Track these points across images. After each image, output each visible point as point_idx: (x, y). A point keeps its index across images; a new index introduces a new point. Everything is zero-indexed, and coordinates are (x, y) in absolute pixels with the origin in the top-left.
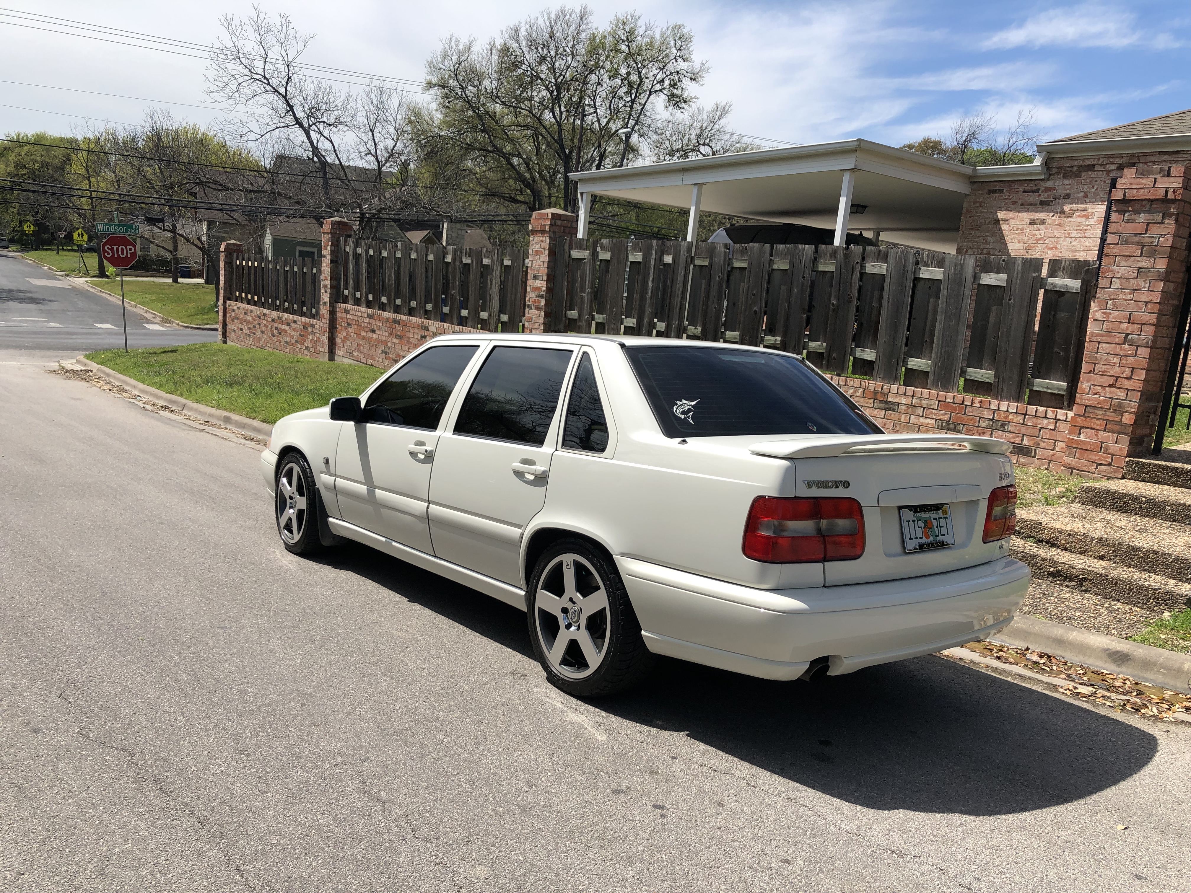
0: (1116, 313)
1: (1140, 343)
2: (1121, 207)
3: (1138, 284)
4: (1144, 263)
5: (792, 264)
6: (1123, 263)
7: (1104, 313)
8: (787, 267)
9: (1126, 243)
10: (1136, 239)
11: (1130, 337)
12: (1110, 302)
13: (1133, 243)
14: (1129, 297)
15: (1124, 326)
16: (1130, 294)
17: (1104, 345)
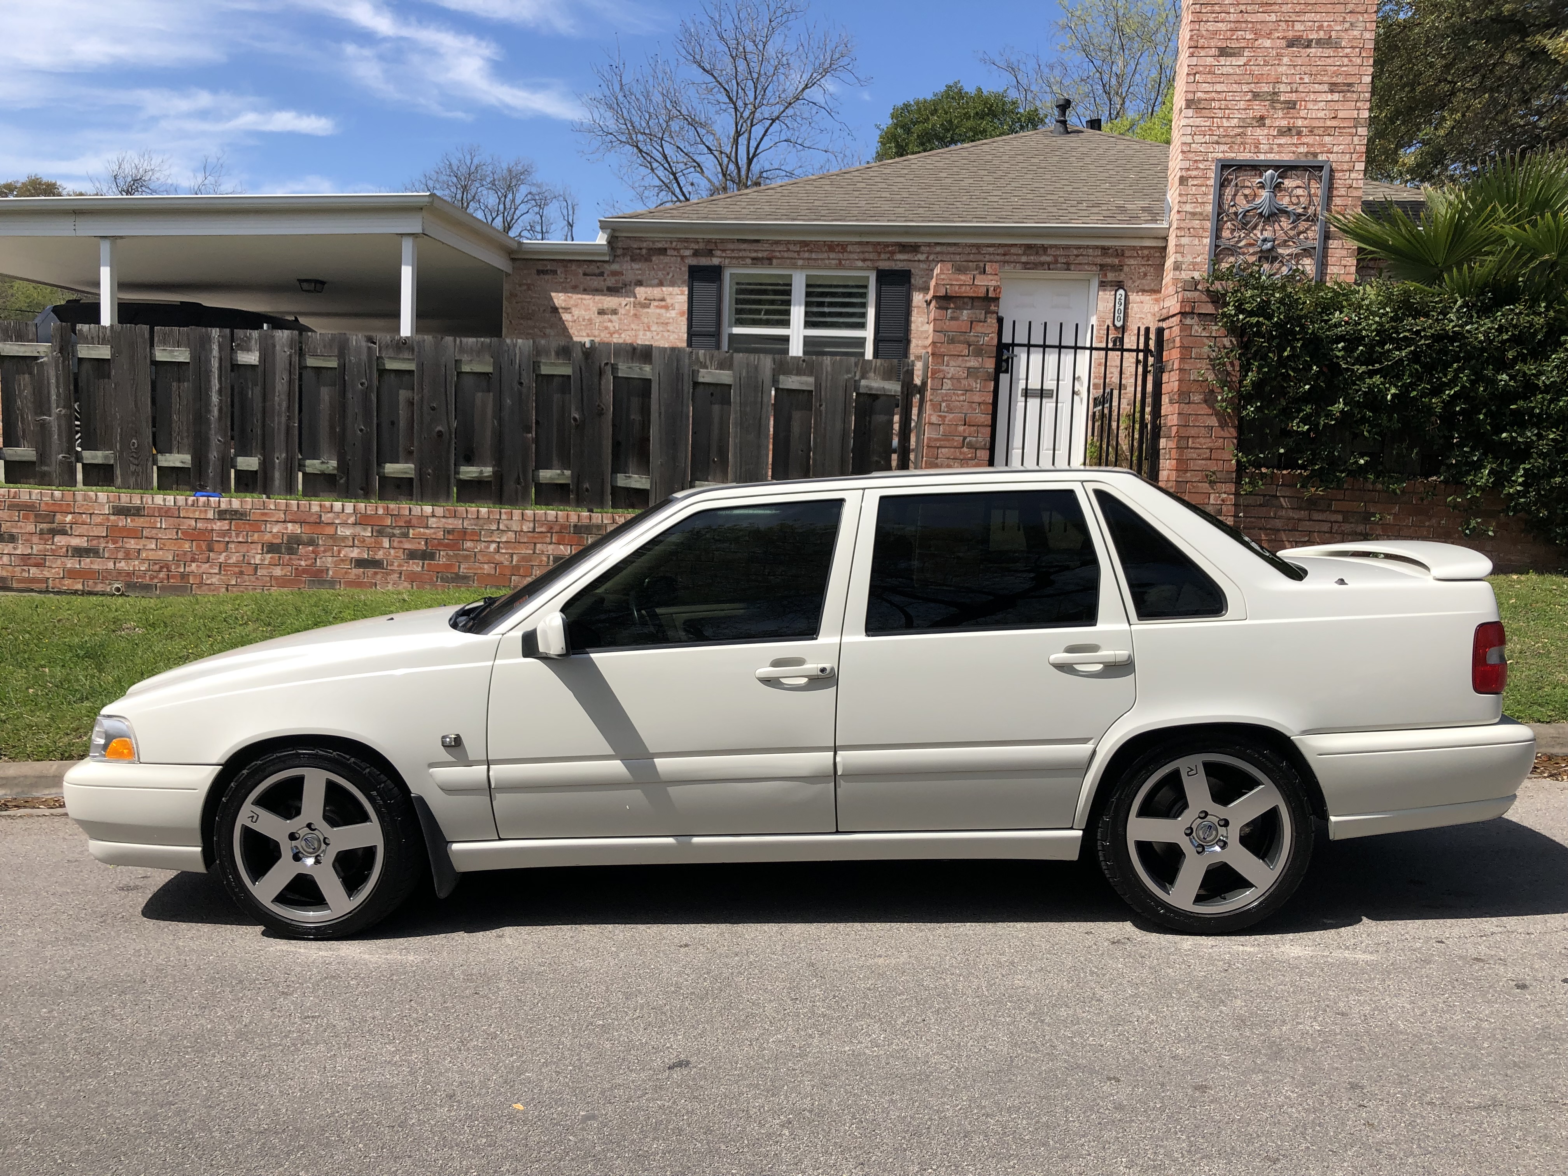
0: (951, 416)
1: (978, 445)
2: (944, 303)
3: (969, 385)
4: (973, 363)
5: (498, 365)
6: (952, 363)
7: (940, 416)
8: (489, 369)
9: (952, 341)
10: (962, 338)
11: (968, 439)
12: (944, 404)
13: (959, 342)
14: (962, 398)
15: (961, 428)
16: (963, 395)
17: (943, 450)
